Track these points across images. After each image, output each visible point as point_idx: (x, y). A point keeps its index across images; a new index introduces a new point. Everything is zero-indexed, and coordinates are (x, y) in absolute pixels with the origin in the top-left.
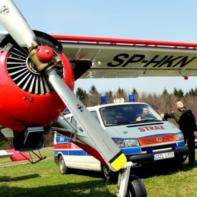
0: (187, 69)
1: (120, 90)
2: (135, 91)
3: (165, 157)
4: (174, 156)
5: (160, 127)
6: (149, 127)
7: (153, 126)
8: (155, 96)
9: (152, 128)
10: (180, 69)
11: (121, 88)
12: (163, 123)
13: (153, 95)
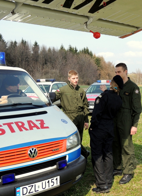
0: (100, 20)
1: (23, 41)
2: (36, 44)
3: (41, 190)
4: (59, 184)
5: (38, 124)
6: (17, 123)
7: (24, 120)
8: (54, 50)
9: (21, 127)
10: (88, 17)
11: (24, 40)
12: (45, 112)
13: (52, 49)
